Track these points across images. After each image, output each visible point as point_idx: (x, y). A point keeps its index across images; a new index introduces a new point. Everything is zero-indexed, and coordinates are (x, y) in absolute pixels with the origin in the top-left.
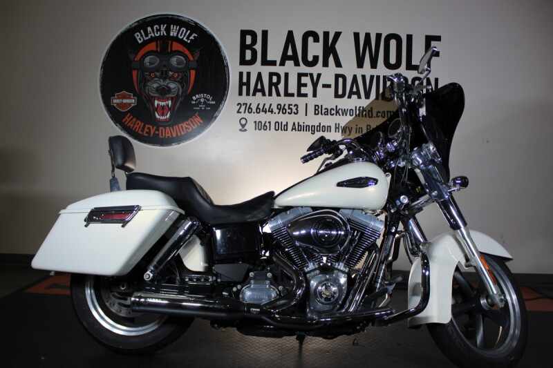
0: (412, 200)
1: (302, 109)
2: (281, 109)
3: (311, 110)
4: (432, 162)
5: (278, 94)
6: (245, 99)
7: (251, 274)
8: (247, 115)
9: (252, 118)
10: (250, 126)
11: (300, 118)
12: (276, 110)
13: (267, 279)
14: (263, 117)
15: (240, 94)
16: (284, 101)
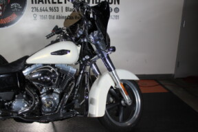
0: (91, 57)
1: (60, 9)
2: (51, 9)
3: (64, 10)
4: (99, 40)
5: (49, 3)
6: (34, 5)
7: (16, 96)
8: (36, 13)
9: (39, 14)
10: (38, 17)
11: (60, 13)
12: (49, 10)
13: (23, 98)
14: (43, 13)
15: (32, 3)
16: (52, 5)
